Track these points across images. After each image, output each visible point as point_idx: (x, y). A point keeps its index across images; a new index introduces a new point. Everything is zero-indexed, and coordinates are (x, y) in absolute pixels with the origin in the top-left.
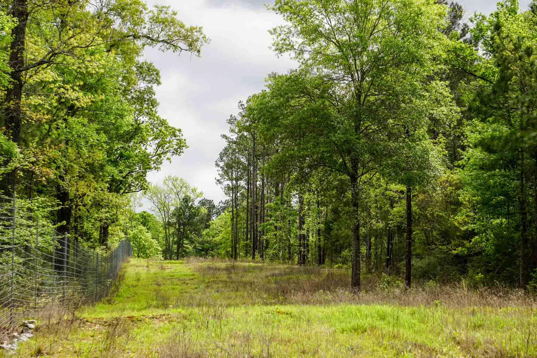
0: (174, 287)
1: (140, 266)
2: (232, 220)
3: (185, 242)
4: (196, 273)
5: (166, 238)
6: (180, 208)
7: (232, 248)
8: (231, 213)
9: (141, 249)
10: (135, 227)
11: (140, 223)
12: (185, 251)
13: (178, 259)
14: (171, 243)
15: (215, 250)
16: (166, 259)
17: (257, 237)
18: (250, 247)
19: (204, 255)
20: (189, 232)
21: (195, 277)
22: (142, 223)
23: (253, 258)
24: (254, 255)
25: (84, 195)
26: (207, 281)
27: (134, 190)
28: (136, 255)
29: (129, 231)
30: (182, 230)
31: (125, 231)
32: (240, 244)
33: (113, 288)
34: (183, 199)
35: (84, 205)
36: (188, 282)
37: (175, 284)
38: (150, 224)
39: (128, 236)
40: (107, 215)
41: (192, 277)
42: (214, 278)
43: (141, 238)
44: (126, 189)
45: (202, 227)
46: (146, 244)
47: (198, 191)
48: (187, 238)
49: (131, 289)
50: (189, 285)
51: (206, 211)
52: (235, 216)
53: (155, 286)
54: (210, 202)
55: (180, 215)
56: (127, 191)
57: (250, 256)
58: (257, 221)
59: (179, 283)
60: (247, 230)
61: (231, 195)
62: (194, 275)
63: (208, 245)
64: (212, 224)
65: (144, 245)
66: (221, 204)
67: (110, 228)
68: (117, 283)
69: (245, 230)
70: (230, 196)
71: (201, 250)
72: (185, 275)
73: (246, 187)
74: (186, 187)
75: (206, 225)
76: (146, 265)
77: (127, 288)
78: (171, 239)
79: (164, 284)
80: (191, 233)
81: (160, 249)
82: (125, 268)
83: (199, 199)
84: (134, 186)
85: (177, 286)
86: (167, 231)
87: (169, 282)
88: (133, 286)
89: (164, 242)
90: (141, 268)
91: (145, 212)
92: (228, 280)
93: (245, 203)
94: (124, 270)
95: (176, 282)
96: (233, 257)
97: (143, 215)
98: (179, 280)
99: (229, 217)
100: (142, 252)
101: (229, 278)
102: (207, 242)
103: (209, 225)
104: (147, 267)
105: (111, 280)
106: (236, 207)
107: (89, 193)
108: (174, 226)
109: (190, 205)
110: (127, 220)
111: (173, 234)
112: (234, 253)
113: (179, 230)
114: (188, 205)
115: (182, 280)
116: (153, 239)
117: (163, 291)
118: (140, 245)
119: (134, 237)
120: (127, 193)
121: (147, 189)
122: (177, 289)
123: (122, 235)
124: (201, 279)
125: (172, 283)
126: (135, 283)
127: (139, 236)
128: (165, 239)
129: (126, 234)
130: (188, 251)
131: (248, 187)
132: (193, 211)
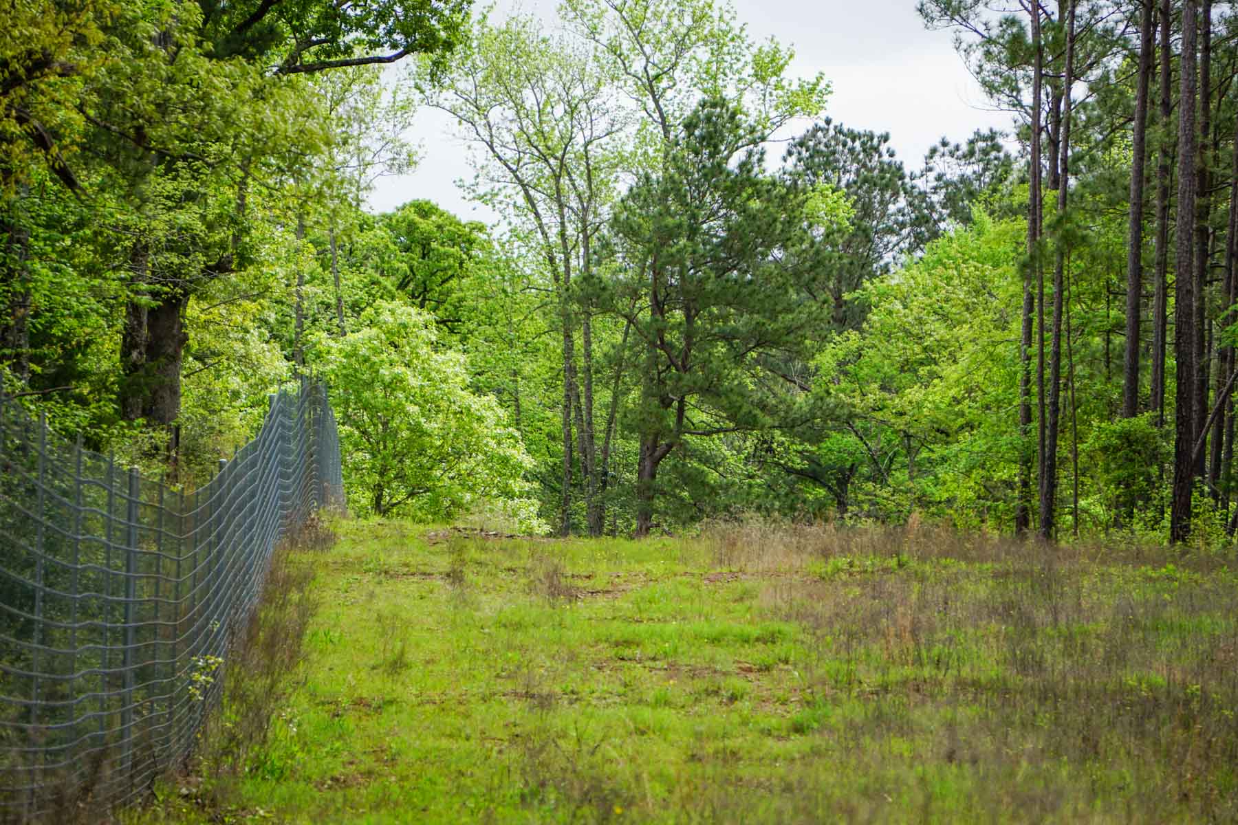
0: (646, 714)
1: (407, 571)
2: (1029, 269)
3: (699, 416)
4: (791, 628)
5: (570, 387)
6: (671, 188)
7: (1026, 462)
8: (1023, 223)
9: (400, 456)
10: (356, 308)
11: (389, 283)
12: (693, 480)
13: (644, 531)
14: (600, 425)
15: (901, 476)
16: (565, 528)
17: (1204, 385)
18: (1155, 456)
19: (821, 506)
20: (721, 349)
21: (780, 650)
22: (402, 286)
23: (1180, 532)
24: (1182, 509)
25: (40, 63)
26: (871, 680)
27: (359, 52)
28: (365, 498)
29: (319, 337)
30: (673, 337)
31: (290, 332)
32: (1079, 438)
33: (230, 717)
34: (689, 126)
35: (41, 140)
36: (737, 683)
37: (650, 696)
38: (464, 288)
39: (314, 369)
40: (182, 218)
41: (756, 654)
42: (919, 661)
43: (394, 384)
44: (306, 43)
45: (813, 320)
46: (433, 426)
47: (795, 74)
48: (711, 391)
49: (350, 722)
50: (745, 706)
51: (845, 212)
52: (1050, 243)
53: (516, 710)
54: (871, 144)
55: (668, 235)
56: (308, 57)
57: (1155, 524)
58: (1204, 282)
59: (675, 688)
60: (1135, 339)
61: (1027, 97)
62: (771, 639)
63: (851, 440)
64: (884, 296)
65: (417, 430)
66: (940, 165)
67: (193, 309)
68: (258, 685)
69: (1119, 340)
70: (1017, 104)
71: (801, 473)
72: (715, 640)
73: (1136, 41)
74: (716, 42)
75: (839, 302)
76: (444, 563)
77: (321, 715)
78: (603, 396)
79: (574, 697)
80: (739, 359)
81: (529, 462)
82: (303, 580)
83: (798, 126)
84: (360, 24)
85: (667, 716)
86: (578, 339)
87: (603, 682)
88: (360, 702)
89: (556, 419)
90: (412, 587)
91: (424, 210)
92: (1015, 679)
93: (1123, 155)
94: (295, 596)
95: (652, 683)
96: (1034, 524)
97: (412, 226)
98: (673, 669)
99: (1006, 248)
100: (400, 477)
101: (1022, 667)
102: (847, 421)
103: (864, 309)
104: (454, 576)
105: (216, 660)
106: (1057, 181)
107: (68, 55)
108: (623, 304)
109: (733, 164)
110: (309, 265)
111: (616, 362)
112: (1036, 502)
113: (655, 337)
114: (719, 168)
115: (694, 674)
116: (478, 390)
117: (567, 745)
118: (389, 433)
119: (350, 378)
120: (310, 69)
121: (448, 46)
122: (663, 731)
123: (275, 363)
124: (828, 666)
125: (630, 694)
126: (373, 686)
127: (385, 372)
128: (559, 394)
129: (297, 353)
130: (713, 477)
131: (1148, 40)
132: (755, 205)
